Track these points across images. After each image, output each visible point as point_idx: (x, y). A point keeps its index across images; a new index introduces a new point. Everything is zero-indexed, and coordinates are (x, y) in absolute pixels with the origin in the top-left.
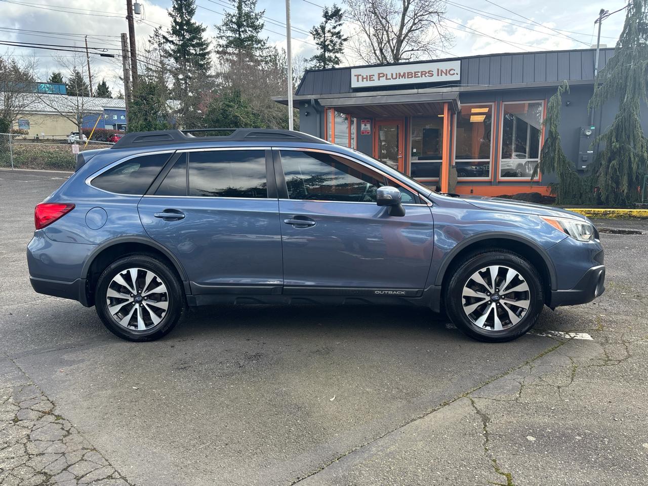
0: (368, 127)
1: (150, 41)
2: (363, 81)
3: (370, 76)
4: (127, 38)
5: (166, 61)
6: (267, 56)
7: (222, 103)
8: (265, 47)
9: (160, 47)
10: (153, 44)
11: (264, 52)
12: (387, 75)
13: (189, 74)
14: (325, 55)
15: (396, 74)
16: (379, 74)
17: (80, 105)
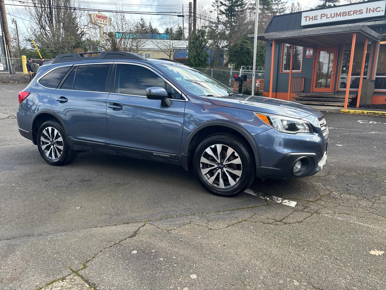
0: (311, 52)
1: (212, 6)
2: (309, 20)
3: (315, 16)
4: (192, 5)
5: (220, 17)
6: (281, 9)
7: (240, 41)
8: (280, 3)
9: (218, 8)
10: (214, 7)
11: (279, 6)
12: (327, 15)
13: (233, 24)
14: (326, 4)
15: (334, 14)
16: (322, 15)
17: (171, 45)
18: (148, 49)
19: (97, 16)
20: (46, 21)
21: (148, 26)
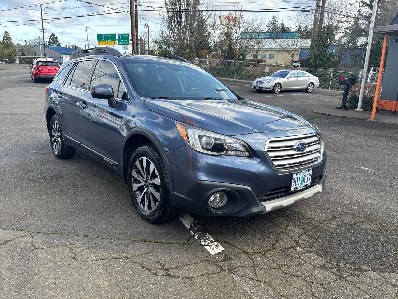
17: (296, 44)
18: (269, 49)
19: (227, 17)
20: (175, 24)
21: (280, 25)
